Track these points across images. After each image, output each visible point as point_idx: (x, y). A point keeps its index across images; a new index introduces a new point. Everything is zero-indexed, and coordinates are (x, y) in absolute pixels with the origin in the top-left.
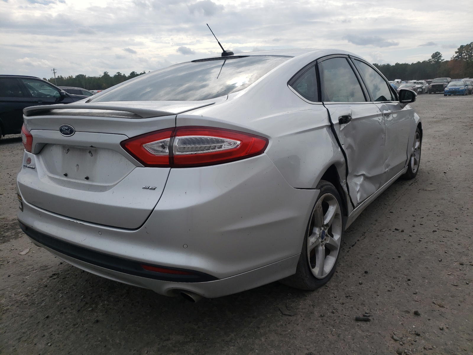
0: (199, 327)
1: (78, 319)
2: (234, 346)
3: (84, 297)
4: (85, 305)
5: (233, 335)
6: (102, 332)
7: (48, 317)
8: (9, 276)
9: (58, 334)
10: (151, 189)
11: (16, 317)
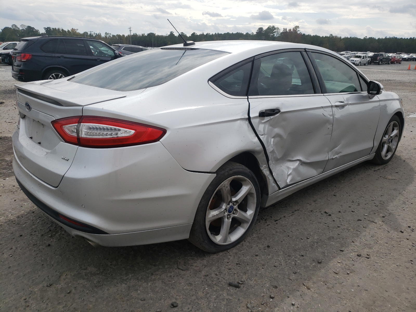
0: (111, 265)
1: (39, 242)
2: (126, 284)
3: (51, 226)
4: (48, 232)
5: (130, 276)
6: (48, 254)
7: (21, 236)
8: (15, 201)
9: (21, 249)
10: (66, 160)
11: (3, 231)
